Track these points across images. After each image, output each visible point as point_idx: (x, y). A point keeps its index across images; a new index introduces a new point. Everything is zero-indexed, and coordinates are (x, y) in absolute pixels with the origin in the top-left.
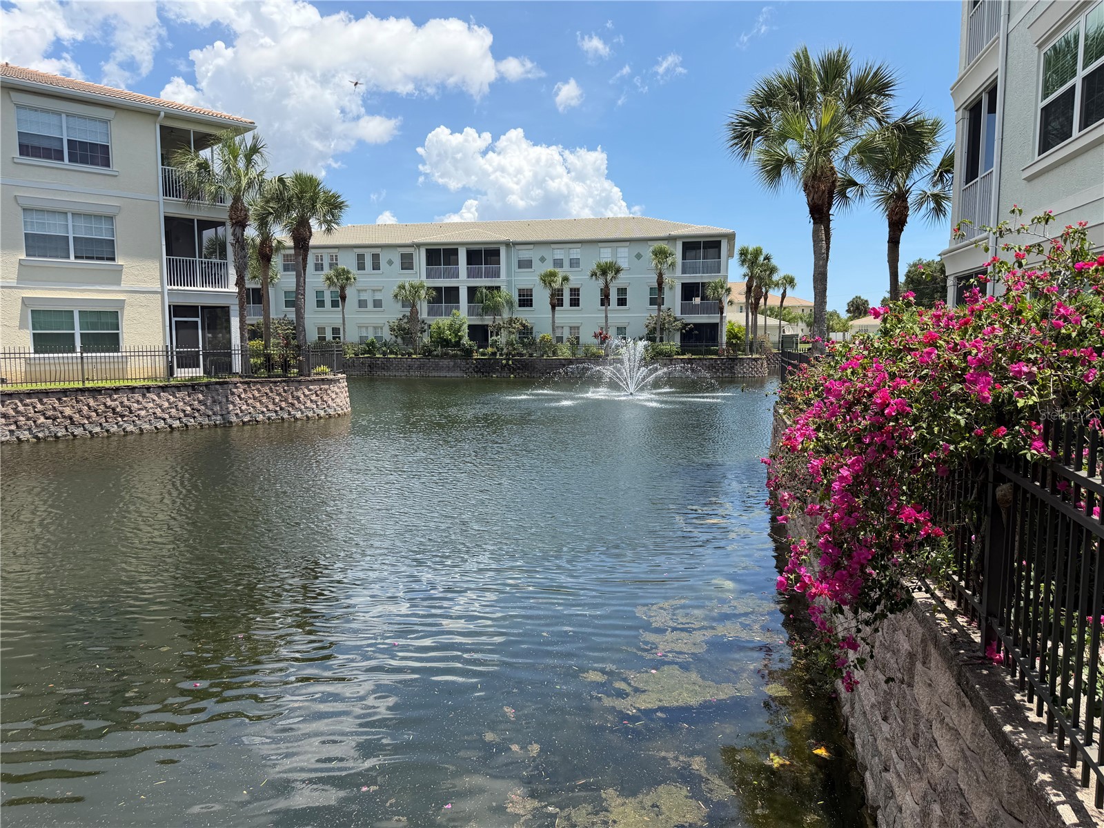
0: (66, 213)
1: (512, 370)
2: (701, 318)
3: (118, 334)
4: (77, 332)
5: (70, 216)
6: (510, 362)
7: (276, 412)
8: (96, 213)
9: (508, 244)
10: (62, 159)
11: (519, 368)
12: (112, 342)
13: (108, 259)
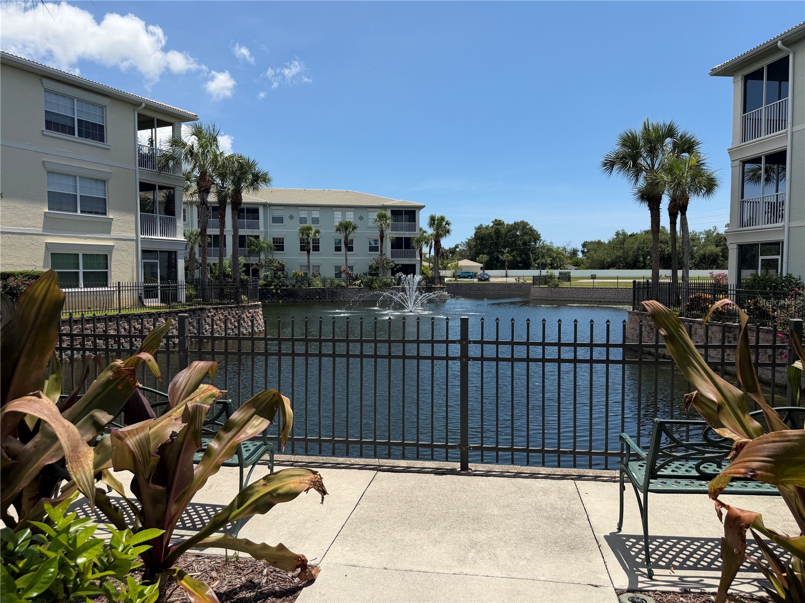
0: (75, 177)
1: (280, 297)
2: (405, 260)
3: (107, 272)
4: (81, 271)
5: (78, 179)
6: (279, 291)
7: (232, 329)
8: (95, 177)
9: (265, 205)
10: (74, 134)
11: (286, 296)
12: (101, 279)
13: (102, 214)
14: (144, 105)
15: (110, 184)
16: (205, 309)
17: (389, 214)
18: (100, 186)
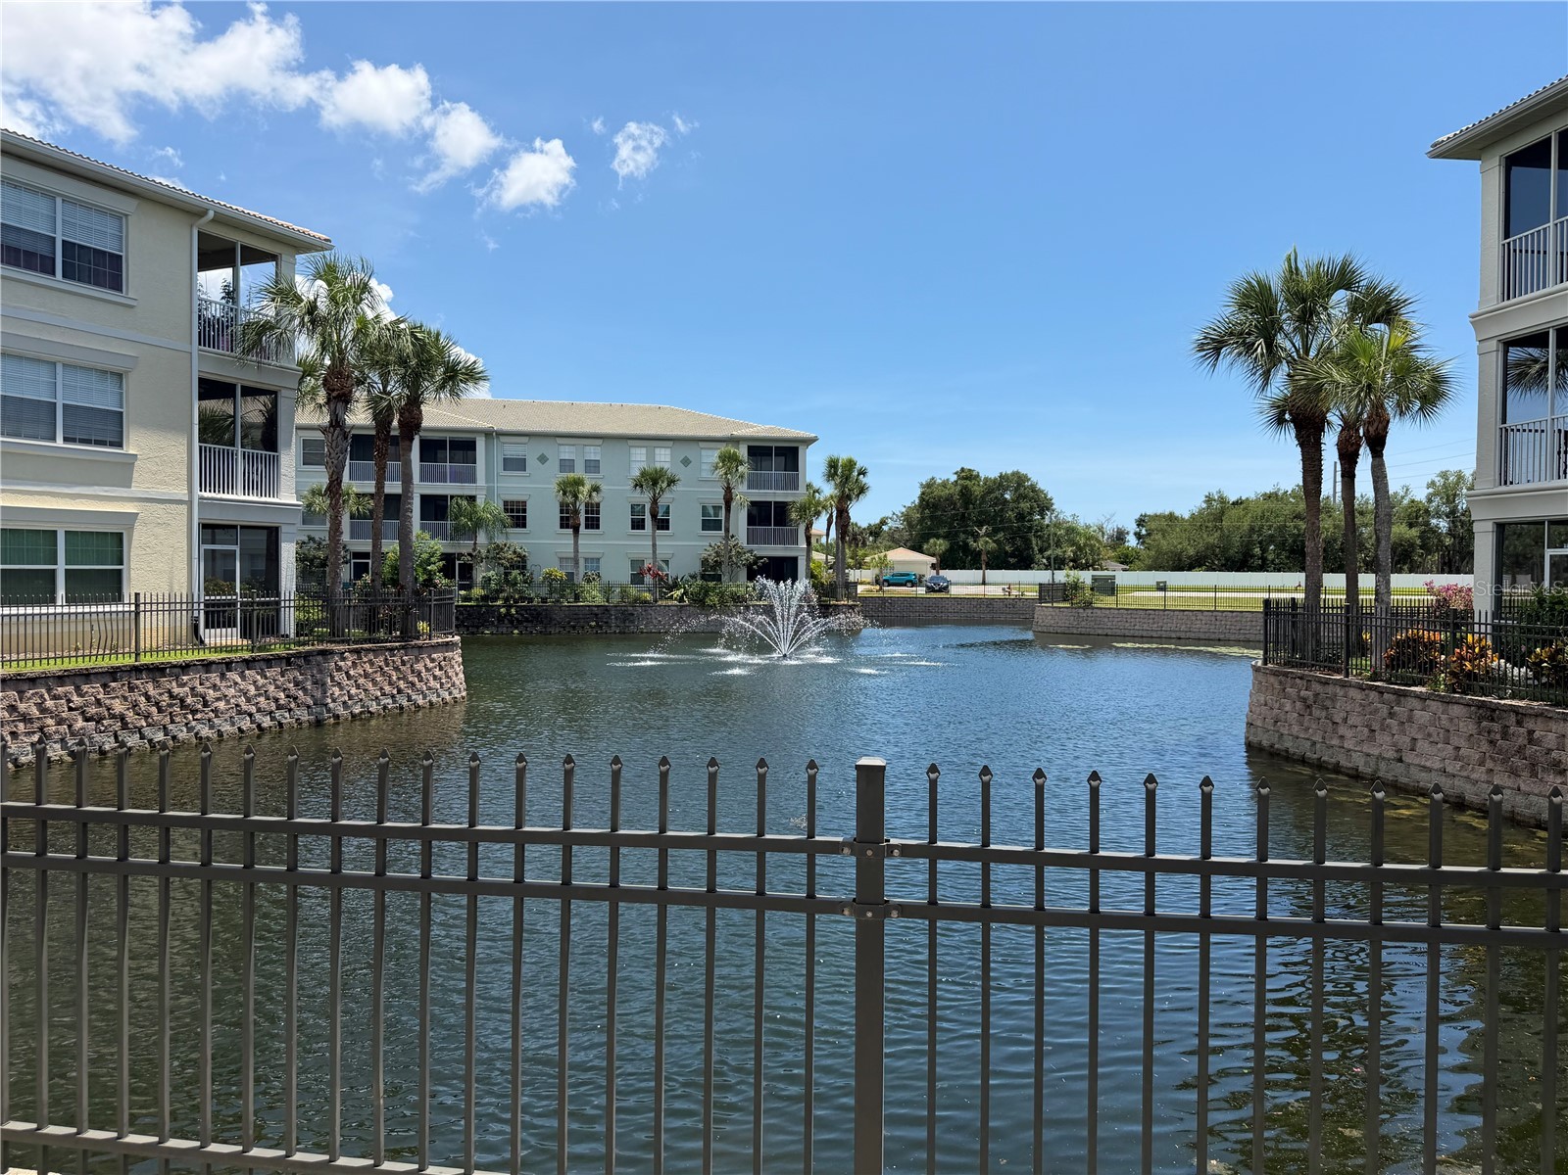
0: (54, 364)
1: (514, 622)
2: (775, 549)
3: (120, 571)
4: (61, 567)
5: (59, 368)
6: (513, 611)
7: (393, 696)
8: (99, 366)
9: (489, 434)
10: (53, 273)
11: (527, 620)
12: (109, 585)
13: (112, 444)
14: (211, 214)
15: (132, 383)
16: (332, 653)
17: (743, 452)
18: (110, 385)
